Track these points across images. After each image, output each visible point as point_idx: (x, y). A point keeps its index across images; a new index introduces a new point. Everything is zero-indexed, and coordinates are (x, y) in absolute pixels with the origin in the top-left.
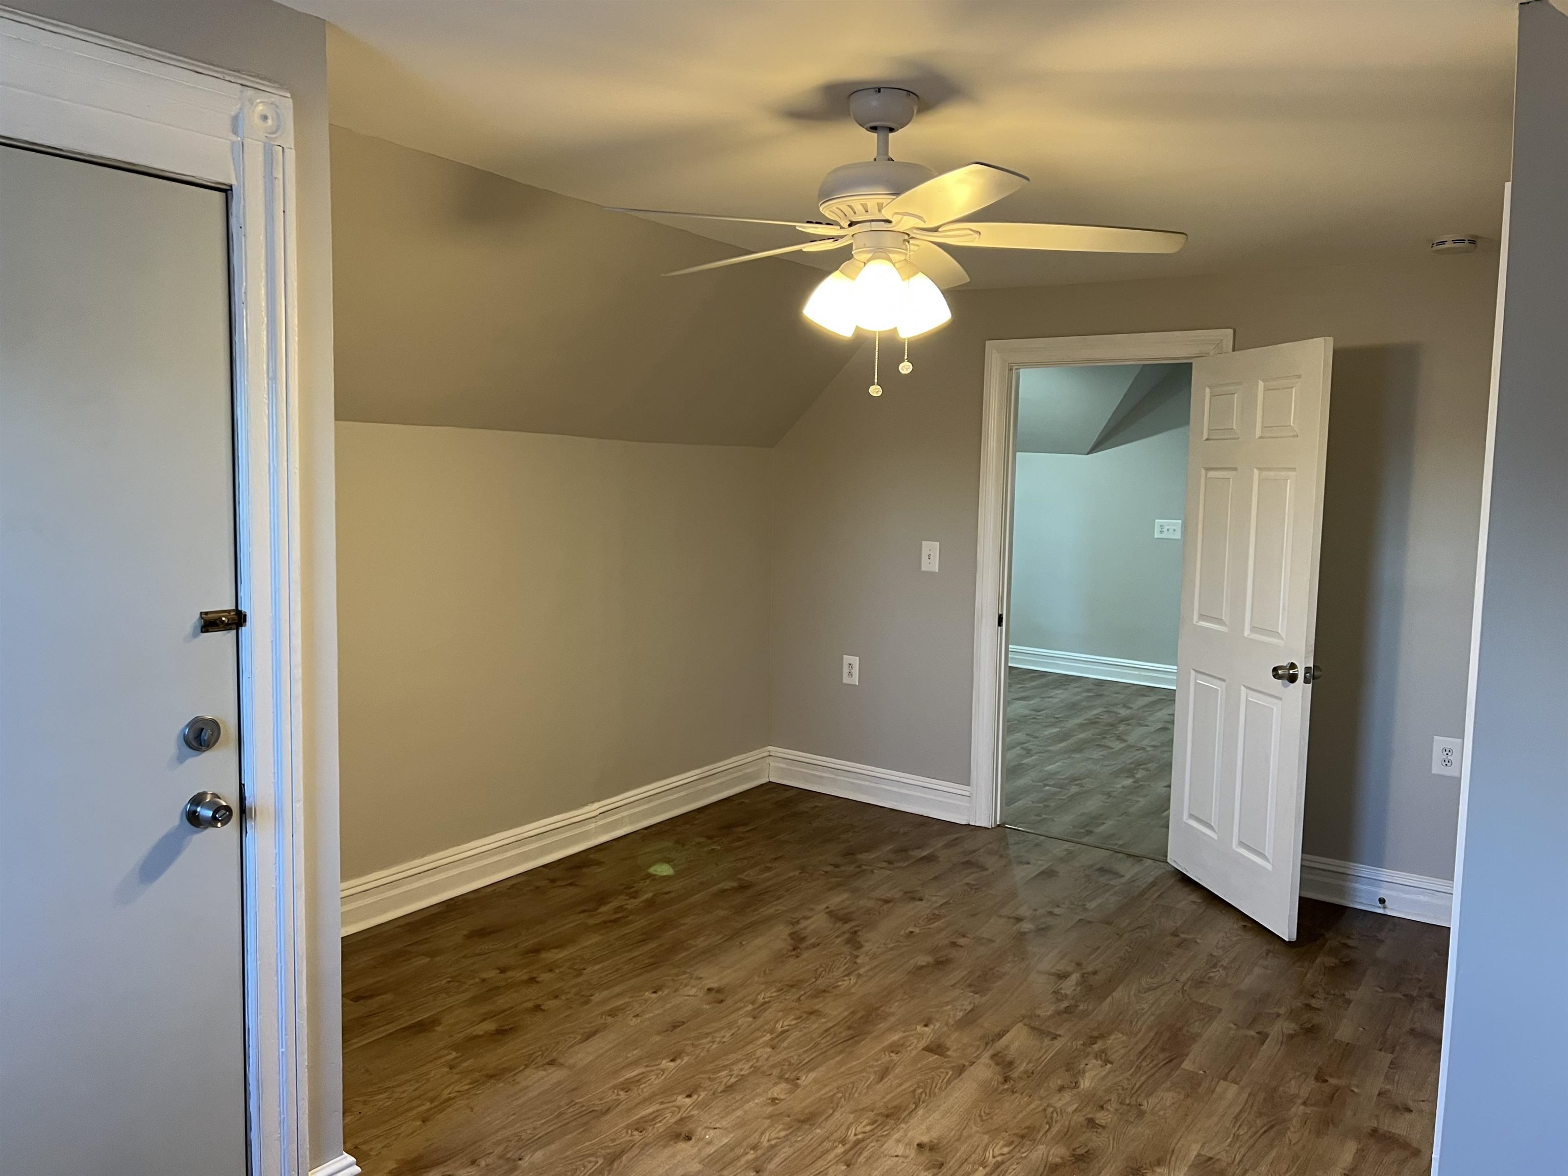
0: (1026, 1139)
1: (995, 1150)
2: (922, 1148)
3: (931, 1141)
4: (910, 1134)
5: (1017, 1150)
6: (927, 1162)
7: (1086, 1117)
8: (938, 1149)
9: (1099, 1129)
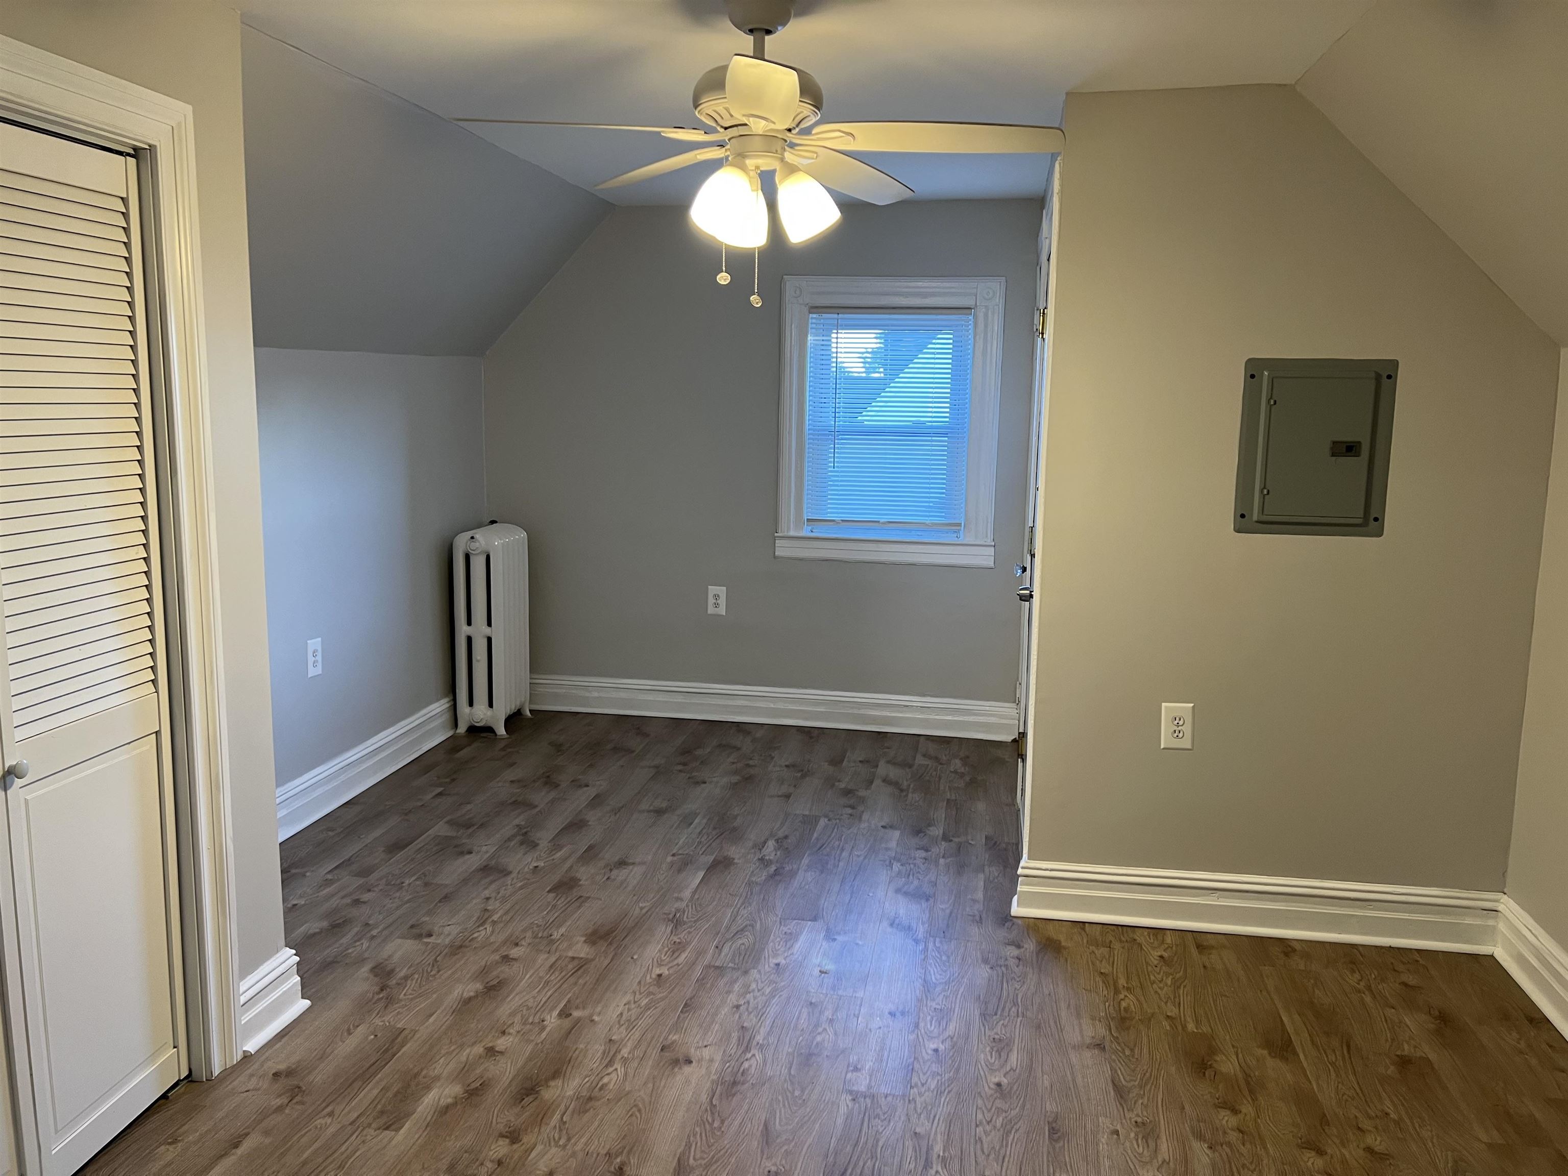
0: (586, 1097)
1: (616, 1076)
2: (686, 1060)
3: (680, 1068)
4: (704, 1071)
5: (594, 1084)
6: (677, 1048)
7: (521, 1143)
8: (671, 1064)
9: (506, 1132)
